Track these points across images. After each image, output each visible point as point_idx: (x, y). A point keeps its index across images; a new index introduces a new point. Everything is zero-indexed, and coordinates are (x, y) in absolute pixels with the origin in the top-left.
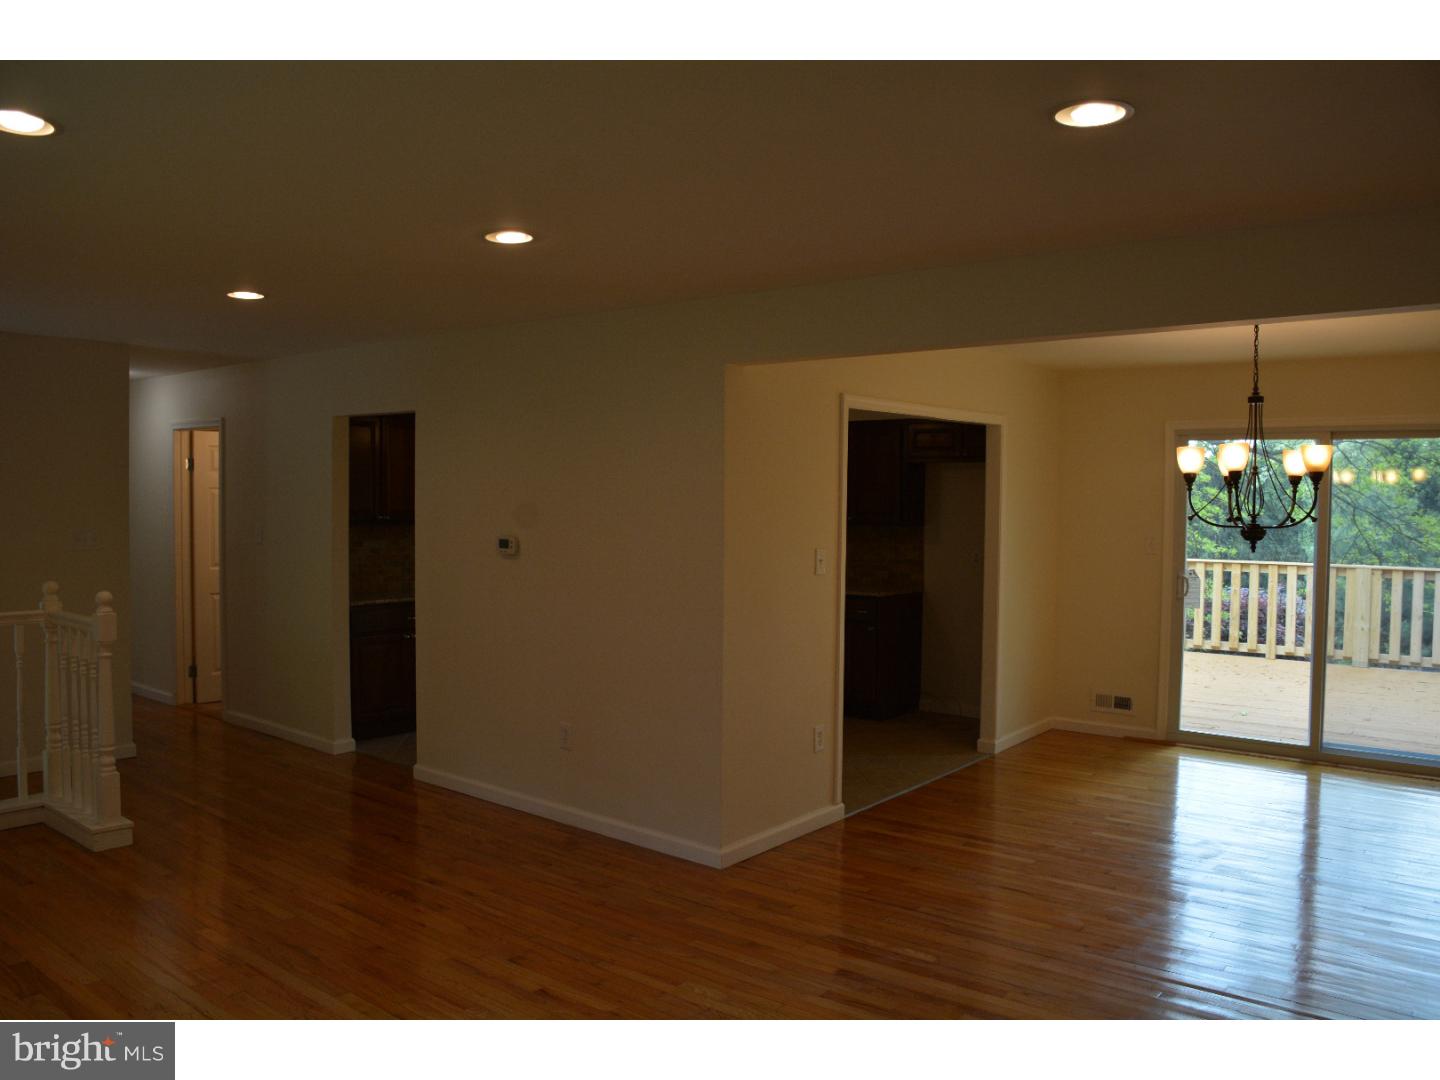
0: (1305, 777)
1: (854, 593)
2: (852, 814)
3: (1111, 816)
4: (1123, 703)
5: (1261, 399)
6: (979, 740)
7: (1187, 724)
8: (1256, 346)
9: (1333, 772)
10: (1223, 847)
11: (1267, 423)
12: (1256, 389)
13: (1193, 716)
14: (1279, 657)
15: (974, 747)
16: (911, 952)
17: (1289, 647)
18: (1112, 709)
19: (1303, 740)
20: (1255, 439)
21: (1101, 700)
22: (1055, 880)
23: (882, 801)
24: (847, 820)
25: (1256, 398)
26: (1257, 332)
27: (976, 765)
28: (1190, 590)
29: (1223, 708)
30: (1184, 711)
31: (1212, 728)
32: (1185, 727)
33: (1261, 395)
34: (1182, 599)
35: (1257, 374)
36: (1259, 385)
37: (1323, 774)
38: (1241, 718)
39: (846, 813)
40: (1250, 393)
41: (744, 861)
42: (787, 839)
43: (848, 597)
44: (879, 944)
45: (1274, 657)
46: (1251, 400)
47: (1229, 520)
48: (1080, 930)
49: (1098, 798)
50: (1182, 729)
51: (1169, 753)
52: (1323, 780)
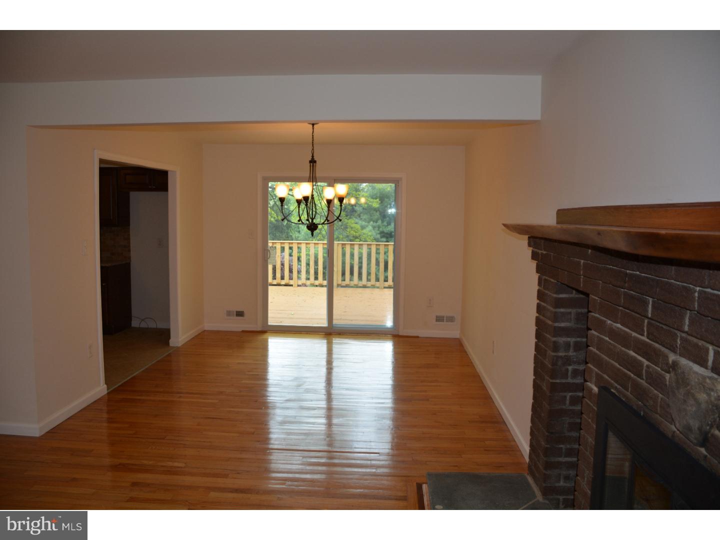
0: (326, 341)
1: (104, 265)
2: (110, 390)
3: (249, 372)
4: (240, 314)
5: (315, 162)
6: (170, 340)
7: (272, 321)
8: (313, 136)
9: (339, 338)
10: (305, 380)
11: (318, 174)
12: (313, 156)
13: (275, 318)
14: (298, 286)
15: (168, 344)
16: (170, 464)
17: (303, 280)
18: (235, 317)
19: (324, 323)
20: (313, 182)
21: (229, 313)
22: (232, 409)
23: (126, 380)
24: (108, 393)
25: (313, 161)
26: (313, 129)
27: (170, 354)
28: (271, 256)
29: (281, 312)
30: (270, 315)
31: (281, 322)
32: (270, 323)
33: (315, 159)
34: (267, 261)
35: (313, 149)
36: (315, 155)
37: (334, 339)
38: (292, 316)
39: (108, 390)
40: (310, 158)
41: (52, 429)
42: (76, 411)
43: (102, 268)
44: (151, 463)
45: (296, 286)
46: (310, 162)
47: (299, 221)
48: (253, 434)
49: (239, 363)
50: (269, 324)
51: (265, 336)
52: (334, 341)
